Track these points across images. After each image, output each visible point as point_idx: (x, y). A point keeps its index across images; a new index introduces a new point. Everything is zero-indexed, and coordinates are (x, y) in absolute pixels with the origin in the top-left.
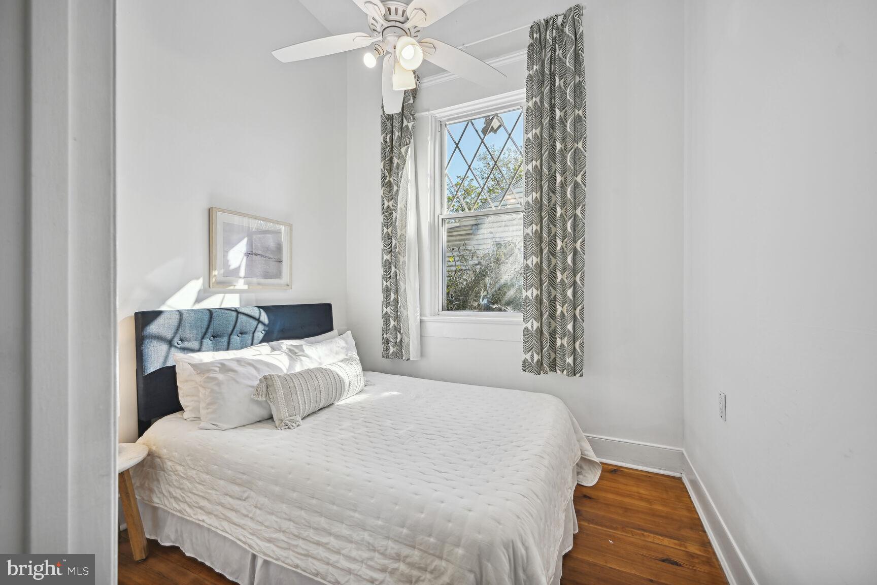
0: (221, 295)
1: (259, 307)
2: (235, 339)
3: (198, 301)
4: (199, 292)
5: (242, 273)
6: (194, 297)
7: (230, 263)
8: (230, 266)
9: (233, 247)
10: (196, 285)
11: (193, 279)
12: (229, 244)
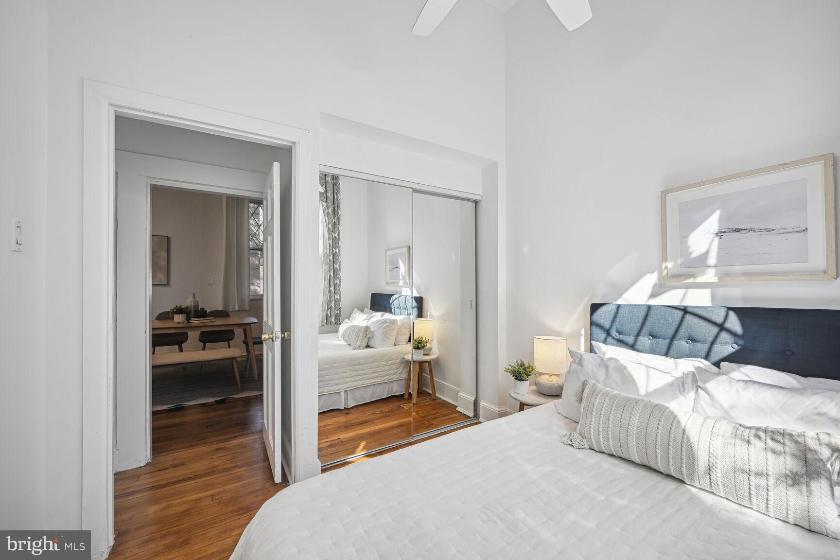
0: (683, 291)
1: (729, 309)
2: (682, 344)
3: (653, 295)
4: (655, 286)
5: (712, 260)
6: (649, 291)
7: (691, 250)
8: (691, 253)
9: (694, 230)
10: (650, 280)
11: (648, 273)
12: (689, 226)
